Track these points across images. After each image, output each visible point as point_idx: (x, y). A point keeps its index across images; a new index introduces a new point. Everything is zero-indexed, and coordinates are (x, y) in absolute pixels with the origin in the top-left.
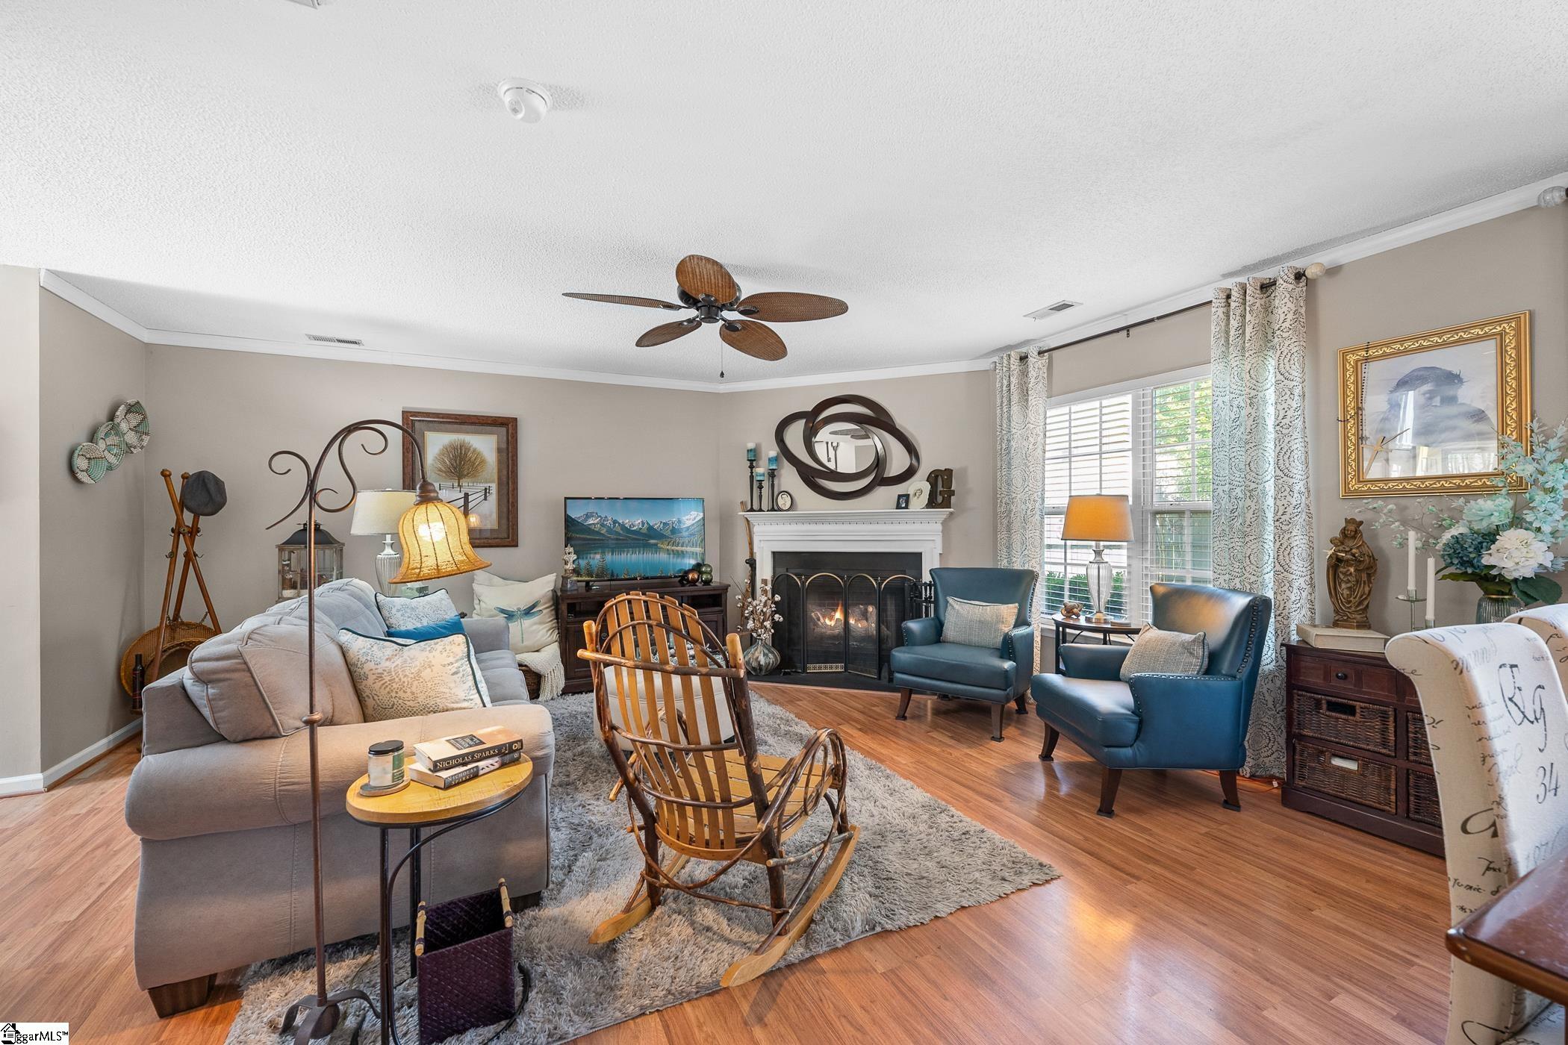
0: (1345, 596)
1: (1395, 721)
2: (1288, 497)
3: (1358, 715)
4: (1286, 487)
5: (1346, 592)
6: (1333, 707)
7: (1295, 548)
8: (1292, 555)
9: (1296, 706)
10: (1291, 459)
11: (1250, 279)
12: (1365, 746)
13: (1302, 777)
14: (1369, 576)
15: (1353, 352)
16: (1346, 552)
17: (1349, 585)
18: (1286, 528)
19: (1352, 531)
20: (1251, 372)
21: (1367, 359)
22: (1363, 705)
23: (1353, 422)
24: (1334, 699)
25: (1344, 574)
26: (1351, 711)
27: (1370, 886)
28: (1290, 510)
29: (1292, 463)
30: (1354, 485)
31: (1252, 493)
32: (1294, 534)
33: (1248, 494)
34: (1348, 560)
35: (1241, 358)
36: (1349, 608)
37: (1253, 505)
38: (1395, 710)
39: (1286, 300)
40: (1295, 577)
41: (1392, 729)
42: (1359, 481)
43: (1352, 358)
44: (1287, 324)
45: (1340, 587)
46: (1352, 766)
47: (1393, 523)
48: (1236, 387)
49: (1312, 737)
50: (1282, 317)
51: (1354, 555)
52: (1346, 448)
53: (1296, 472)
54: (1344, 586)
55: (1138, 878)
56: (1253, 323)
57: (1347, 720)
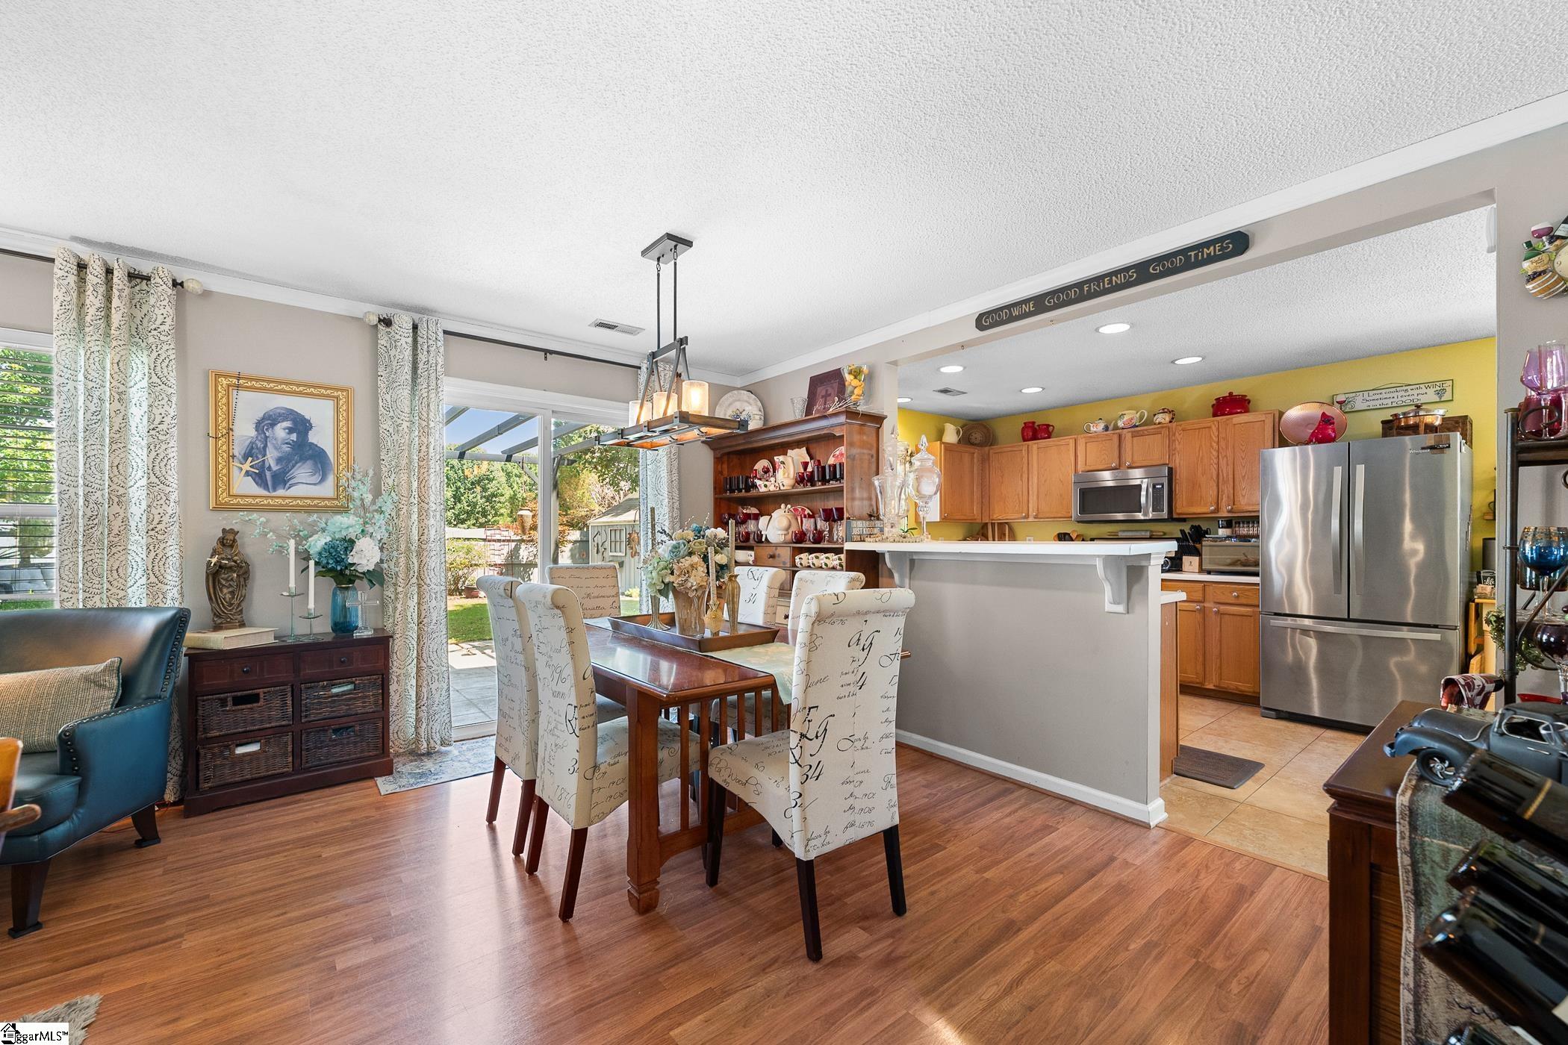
0: (228, 600)
1: (292, 696)
2: (164, 505)
3: (262, 700)
4: (162, 495)
5: (228, 596)
6: (237, 701)
7: (171, 558)
8: (167, 566)
9: (200, 712)
10: (168, 467)
11: (120, 261)
12: (268, 726)
13: (207, 779)
14: (245, 580)
15: (226, 376)
16: (228, 559)
17: (230, 589)
18: (162, 537)
19: (228, 540)
20: (121, 364)
21: (238, 387)
22: (266, 690)
23: (224, 440)
24: (239, 694)
25: (226, 580)
26: (255, 698)
27: (321, 824)
28: (166, 519)
29: (169, 471)
30: (224, 498)
31: (119, 499)
32: (169, 543)
33: (116, 500)
34: (231, 567)
35: (103, 343)
36: (230, 610)
37: (121, 512)
38: (292, 686)
39: (165, 303)
40: (169, 587)
41: (289, 702)
42: (229, 495)
43: (224, 381)
44: (166, 327)
45: (222, 591)
46: (254, 748)
47: (269, 533)
48: (97, 376)
49: (220, 736)
50: (160, 319)
51: (235, 562)
52: (217, 463)
53: (172, 480)
54: (225, 591)
55: (181, 936)
56: (123, 310)
57: (251, 709)
